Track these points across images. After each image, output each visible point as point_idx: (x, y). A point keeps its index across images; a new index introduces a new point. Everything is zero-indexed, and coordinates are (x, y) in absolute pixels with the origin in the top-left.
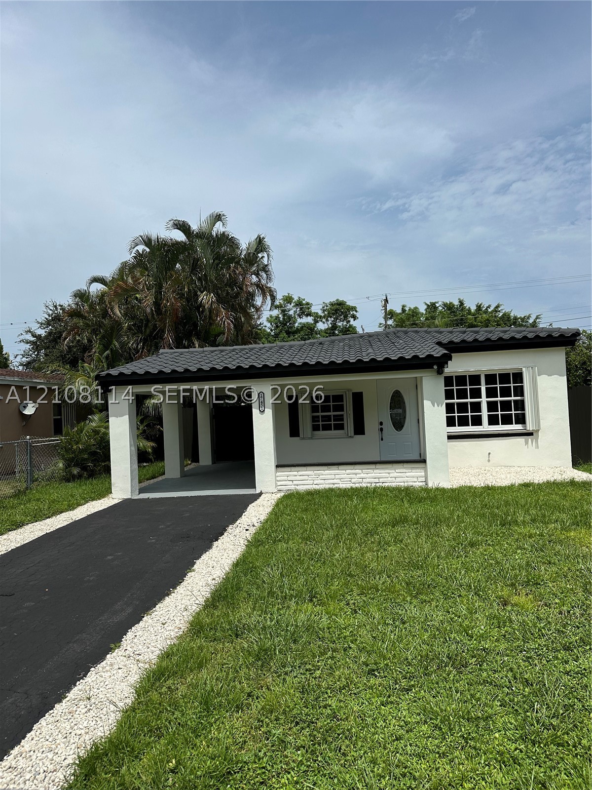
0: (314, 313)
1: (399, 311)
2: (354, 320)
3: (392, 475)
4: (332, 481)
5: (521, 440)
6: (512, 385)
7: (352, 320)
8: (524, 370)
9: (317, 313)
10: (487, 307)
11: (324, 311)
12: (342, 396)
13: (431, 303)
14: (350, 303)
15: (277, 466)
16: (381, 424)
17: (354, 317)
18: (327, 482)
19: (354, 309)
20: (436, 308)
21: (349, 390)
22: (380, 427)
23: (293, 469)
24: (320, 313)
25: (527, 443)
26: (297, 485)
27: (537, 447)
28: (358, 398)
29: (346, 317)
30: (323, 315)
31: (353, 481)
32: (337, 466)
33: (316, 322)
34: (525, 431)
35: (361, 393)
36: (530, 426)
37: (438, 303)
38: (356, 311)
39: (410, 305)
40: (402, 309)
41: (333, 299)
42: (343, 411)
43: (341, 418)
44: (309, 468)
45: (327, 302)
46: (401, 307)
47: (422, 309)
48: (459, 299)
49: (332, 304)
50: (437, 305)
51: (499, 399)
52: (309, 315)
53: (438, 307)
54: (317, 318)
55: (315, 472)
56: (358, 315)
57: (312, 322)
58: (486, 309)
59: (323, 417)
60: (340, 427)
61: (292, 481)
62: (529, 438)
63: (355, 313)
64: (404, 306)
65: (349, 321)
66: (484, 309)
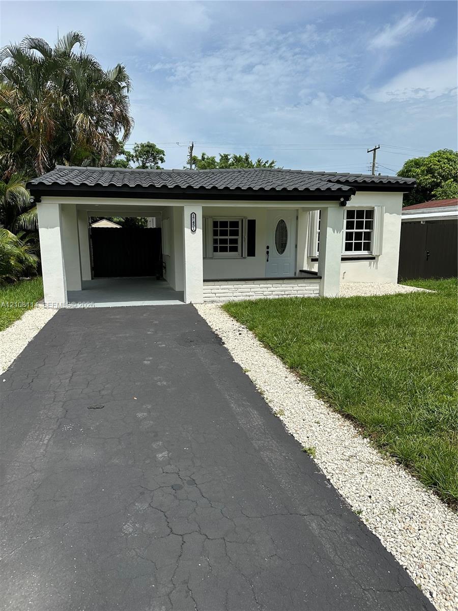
0: (127, 152)
1: (200, 158)
2: (162, 162)
3: (295, 288)
4: (248, 294)
5: (366, 262)
6: (365, 220)
7: (160, 162)
8: (376, 208)
9: (129, 152)
10: (266, 162)
11: (136, 151)
12: (238, 222)
13: (224, 155)
14: (159, 147)
15: (204, 281)
16: (268, 247)
17: (162, 160)
18: (244, 294)
19: (162, 152)
20: (228, 160)
21: (245, 218)
22: (267, 250)
23: (216, 283)
24: (132, 153)
25: (370, 264)
26: (219, 297)
27: (377, 268)
28: (252, 224)
29: (155, 158)
30: (134, 155)
31: (265, 293)
32: (253, 281)
33: (128, 160)
34: (370, 256)
35: (254, 221)
36: (375, 252)
37: (229, 155)
38: (164, 155)
39: (209, 155)
40: (202, 157)
41: (145, 142)
42: (238, 235)
43: (235, 241)
44: (229, 282)
45: (139, 143)
46: (202, 155)
47: (218, 159)
48: (246, 154)
49: (142, 146)
50: (229, 157)
51: (355, 230)
52: (123, 152)
53: (229, 159)
54: (129, 157)
55: (235, 286)
56: (165, 158)
57: (125, 160)
58: (265, 164)
59: (220, 239)
60: (234, 249)
61: (215, 293)
62: (372, 261)
63: (163, 156)
64: (203, 154)
65: (157, 163)
66: (263, 164)
